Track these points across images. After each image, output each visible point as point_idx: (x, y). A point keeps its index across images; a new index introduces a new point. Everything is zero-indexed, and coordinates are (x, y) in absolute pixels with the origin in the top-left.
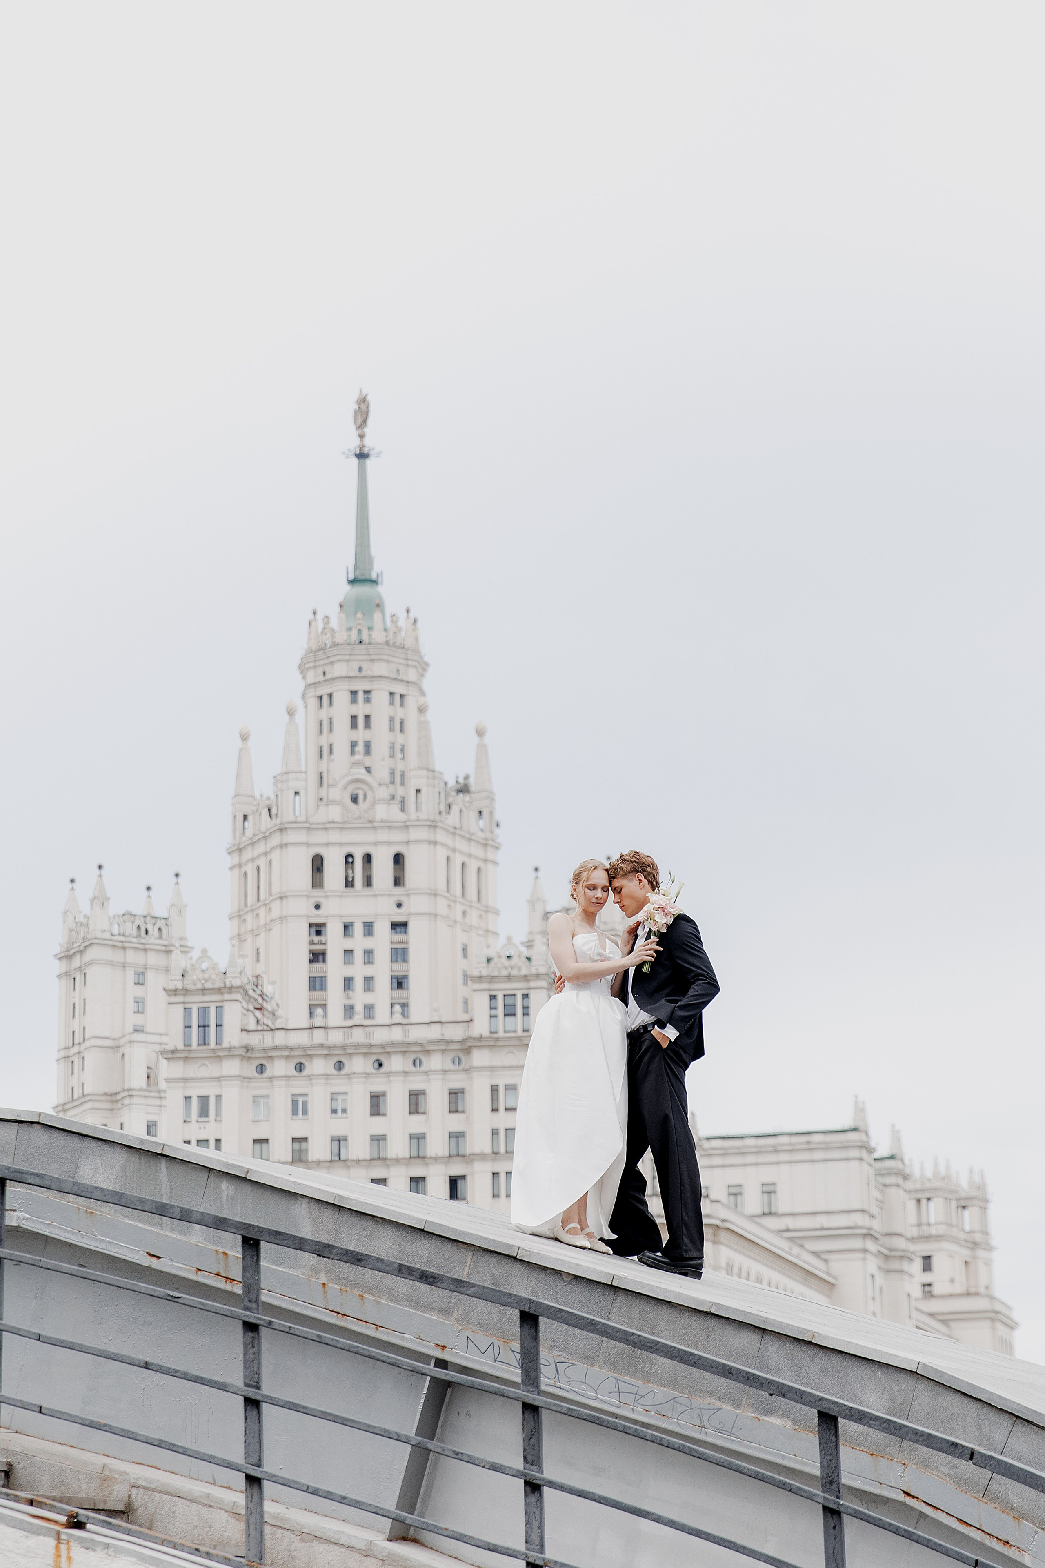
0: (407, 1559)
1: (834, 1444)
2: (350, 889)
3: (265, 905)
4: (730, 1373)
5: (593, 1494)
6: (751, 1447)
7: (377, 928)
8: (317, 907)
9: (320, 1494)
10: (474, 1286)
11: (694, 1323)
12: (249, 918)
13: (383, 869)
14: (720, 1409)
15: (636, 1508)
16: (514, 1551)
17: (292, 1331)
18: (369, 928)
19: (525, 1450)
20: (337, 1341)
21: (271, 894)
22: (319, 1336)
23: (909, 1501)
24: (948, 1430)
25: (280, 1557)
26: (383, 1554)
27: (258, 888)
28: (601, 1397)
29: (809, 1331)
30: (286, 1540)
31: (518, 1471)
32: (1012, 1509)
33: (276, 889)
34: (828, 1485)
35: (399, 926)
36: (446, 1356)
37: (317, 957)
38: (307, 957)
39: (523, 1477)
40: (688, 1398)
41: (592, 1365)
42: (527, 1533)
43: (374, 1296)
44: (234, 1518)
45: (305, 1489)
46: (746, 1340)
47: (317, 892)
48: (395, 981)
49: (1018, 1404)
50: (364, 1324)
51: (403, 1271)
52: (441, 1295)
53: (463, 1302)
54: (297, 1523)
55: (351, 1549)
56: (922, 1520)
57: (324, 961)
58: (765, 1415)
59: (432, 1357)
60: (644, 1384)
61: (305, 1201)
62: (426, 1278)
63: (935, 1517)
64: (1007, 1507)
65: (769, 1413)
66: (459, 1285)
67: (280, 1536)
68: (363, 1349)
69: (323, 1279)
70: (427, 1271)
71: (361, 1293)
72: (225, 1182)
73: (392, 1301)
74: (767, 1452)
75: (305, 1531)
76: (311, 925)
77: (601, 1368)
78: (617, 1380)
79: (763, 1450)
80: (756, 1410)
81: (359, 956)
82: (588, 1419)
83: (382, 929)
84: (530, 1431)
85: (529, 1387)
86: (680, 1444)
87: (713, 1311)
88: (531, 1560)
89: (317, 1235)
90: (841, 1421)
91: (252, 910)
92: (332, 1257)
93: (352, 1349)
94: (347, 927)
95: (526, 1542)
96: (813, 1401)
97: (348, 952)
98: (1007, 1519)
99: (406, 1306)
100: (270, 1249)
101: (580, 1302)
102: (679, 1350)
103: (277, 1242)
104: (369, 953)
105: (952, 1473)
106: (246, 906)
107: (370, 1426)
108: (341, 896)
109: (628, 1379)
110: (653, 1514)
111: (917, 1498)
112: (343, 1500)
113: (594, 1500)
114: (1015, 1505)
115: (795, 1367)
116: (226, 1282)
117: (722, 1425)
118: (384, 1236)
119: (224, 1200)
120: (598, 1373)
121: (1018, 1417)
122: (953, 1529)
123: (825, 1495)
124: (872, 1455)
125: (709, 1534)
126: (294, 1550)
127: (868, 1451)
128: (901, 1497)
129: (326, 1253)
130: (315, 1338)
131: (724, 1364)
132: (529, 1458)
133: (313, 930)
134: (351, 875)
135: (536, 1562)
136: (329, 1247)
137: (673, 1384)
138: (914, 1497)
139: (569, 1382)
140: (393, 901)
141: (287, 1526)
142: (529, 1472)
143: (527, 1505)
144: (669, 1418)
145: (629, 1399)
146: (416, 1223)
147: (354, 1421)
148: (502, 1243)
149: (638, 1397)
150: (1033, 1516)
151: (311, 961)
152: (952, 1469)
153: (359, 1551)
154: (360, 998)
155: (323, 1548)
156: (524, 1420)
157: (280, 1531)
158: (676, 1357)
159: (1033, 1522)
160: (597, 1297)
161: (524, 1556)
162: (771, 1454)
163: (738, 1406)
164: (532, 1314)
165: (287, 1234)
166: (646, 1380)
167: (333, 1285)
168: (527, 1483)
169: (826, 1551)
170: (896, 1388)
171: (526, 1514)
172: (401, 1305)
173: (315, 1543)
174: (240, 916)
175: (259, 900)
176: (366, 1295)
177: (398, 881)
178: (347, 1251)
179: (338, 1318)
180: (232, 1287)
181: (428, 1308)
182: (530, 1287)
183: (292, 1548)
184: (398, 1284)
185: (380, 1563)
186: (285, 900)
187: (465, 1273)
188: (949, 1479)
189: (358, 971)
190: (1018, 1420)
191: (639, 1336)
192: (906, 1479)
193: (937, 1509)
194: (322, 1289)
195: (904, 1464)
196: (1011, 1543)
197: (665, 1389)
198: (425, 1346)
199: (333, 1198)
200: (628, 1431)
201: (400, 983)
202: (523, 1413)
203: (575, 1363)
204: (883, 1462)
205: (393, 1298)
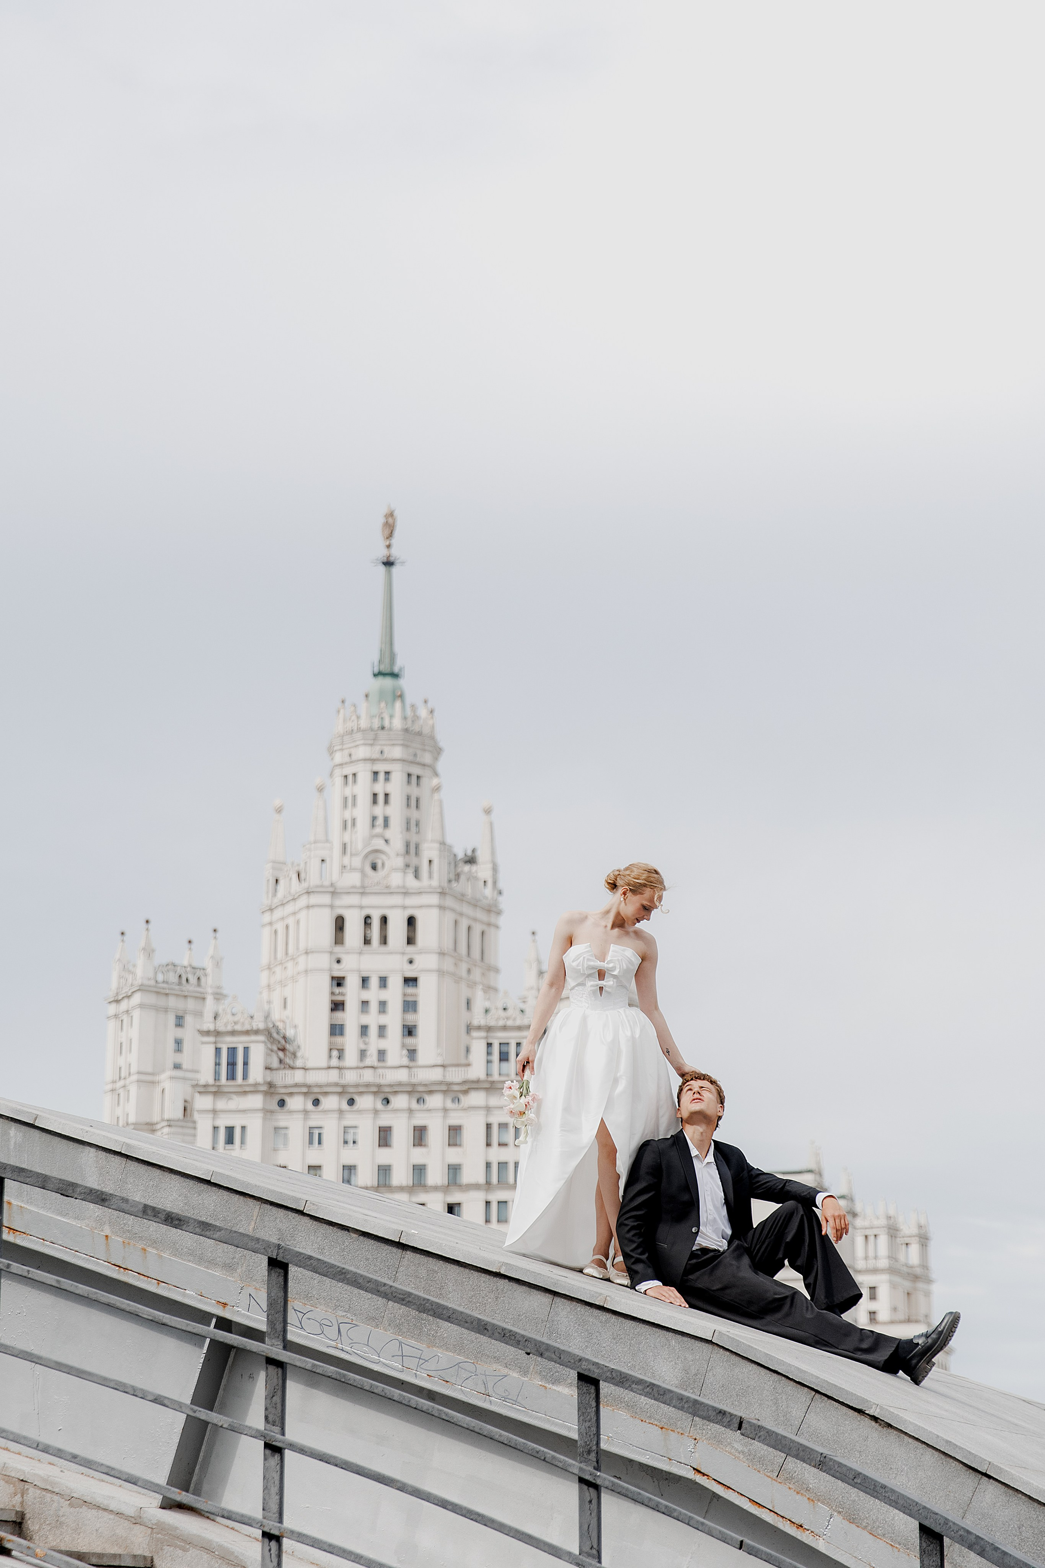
0: (177, 1528)
1: (594, 1409)
2: (367, 947)
3: (293, 959)
4: (485, 1329)
5: (335, 1457)
6: (536, 1418)
7: (390, 982)
8: (338, 962)
9: (51, 1452)
10: (220, 1229)
11: (483, 1284)
12: (278, 970)
13: (397, 930)
14: (506, 1376)
15: (379, 1474)
16: (250, 1518)
17: (30, 1276)
18: (383, 982)
19: (266, 1409)
20: (77, 1286)
21: (298, 949)
22: (58, 1281)
23: (699, 1479)
24: (744, 1404)
25: (48, 1522)
26: (152, 1522)
27: (287, 944)
28: (384, 1361)
29: (601, 1294)
30: (55, 1504)
31: (258, 1431)
32: (808, 1490)
33: (302, 946)
34: (585, 1454)
35: (411, 981)
36: (227, 1314)
37: (337, 1006)
38: (327, 1006)
39: (263, 1438)
40: (473, 1363)
41: (377, 1326)
42: (264, 1499)
43: (157, 1249)
44: (4, 1480)
45: (35, 1446)
46: (536, 1304)
47: (338, 949)
48: (407, 1029)
49: (817, 1378)
50: (146, 1278)
51: (149, 1212)
52: (226, 1250)
53: (248, 1258)
54: (67, 1487)
55: (121, 1516)
56: (715, 1500)
57: (343, 1010)
58: (553, 1384)
59: (211, 1315)
60: (429, 1347)
61: (93, 1150)
62: (173, 1220)
63: (725, 1496)
64: (803, 1489)
65: (556, 1381)
66: (205, 1228)
67: (49, 1499)
68: (103, 1295)
69: (107, 1231)
70: (173, 1213)
71: (145, 1247)
72: (13, 1129)
73: (175, 1255)
74: (553, 1423)
75: (75, 1495)
76: (333, 978)
77: (386, 1331)
78: (400, 1343)
79: (549, 1421)
80: (544, 1378)
81: (374, 1007)
82: (333, 1377)
83: (396, 982)
84: (273, 1388)
85: (273, 1341)
86: (428, 1405)
87: (502, 1272)
88: (266, 1529)
89: (103, 1185)
90: (602, 1384)
91: (281, 964)
92: (76, 1196)
93: (91, 1296)
94: (365, 981)
95: (263, 1510)
96: (572, 1361)
97: (365, 1003)
98: (801, 1500)
99: (189, 1261)
100: (56, 1198)
101: (367, 1259)
102: (432, 1303)
103: (19, 1179)
104: (383, 1005)
105: (746, 1450)
106: (275, 958)
107: (105, 1379)
108: (360, 953)
109: (413, 1342)
110: (397, 1481)
111: (708, 1476)
112: (74, 1458)
113: (336, 1465)
114: (811, 1486)
115: (586, 1333)
116: (9, 1232)
117: (507, 1393)
118: (171, 1188)
119: (12, 1147)
120: (382, 1335)
121: (817, 1391)
122: (745, 1510)
123: (583, 1465)
124: (662, 1428)
125: (456, 1505)
126: (62, 1516)
127: (658, 1424)
128: (691, 1475)
129: (70, 1192)
130: (54, 1284)
131: (479, 1320)
132: (270, 1419)
133: (335, 983)
134: (369, 936)
135: (272, 1532)
136: (73, 1185)
137: (459, 1348)
138: (704, 1475)
139: (351, 1345)
140: (406, 958)
141: (56, 1490)
142: (269, 1432)
143: (266, 1469)
144: (453, 1384)
145: (412, 1363)
146: (203, 1174)
147: (90, 1374)
148: (289, 1196)
149: (421, 1361)
150: (829, 1499)
151: (332, 1010)
152: (746, 1446)
153: (127, 1518)
154: (374, 1043)
155: (92, 1513)
156: (267, 1377)
157: (49, 1495)
158: (429, 1310)
159: (829, 1505)
160: (384, 1254)
161: (260, 1524)
162: (556, 1425)
163: (525, 1373)
164: (280, 1262)
165: (31, 1171)
166: (431, 1344)
167: (117, 1238)
168: (267, 1446)
169: (581, 1527)
170: (690, 1357)
171: (264, 1477)
172: (185, 1260)
173: (84, 1508)
174: (269, 968)
175: (287, 954)
176: (150, 1249)
177: (411, 941)
178: (91, 1190)
179: (119, 1273)
180: (15, 1238)
181: (211, 1263)
182: (316, 1243)
183: (61, 1513)
184: (182, 1238)
185: (150, 1530)
186: (310, 956)
187: (251, 1227)
188: (742, 1457)
189: (373, 1019)
190: (817, 1394)
191: (391, 1287)
192: (697, 1455)
193: (729, 1487)
194: (105, 1242)
195: (695, 1439)
196: (805, 1527)
197: (450, 1354)
198: (206, 1303)
199: (120, 1147)
200: (375, 1391)
201: (410, 1031)
202: (267, 1368)
203: (358, 1324)
204: (673, 1436)
205: (176, 1252)
